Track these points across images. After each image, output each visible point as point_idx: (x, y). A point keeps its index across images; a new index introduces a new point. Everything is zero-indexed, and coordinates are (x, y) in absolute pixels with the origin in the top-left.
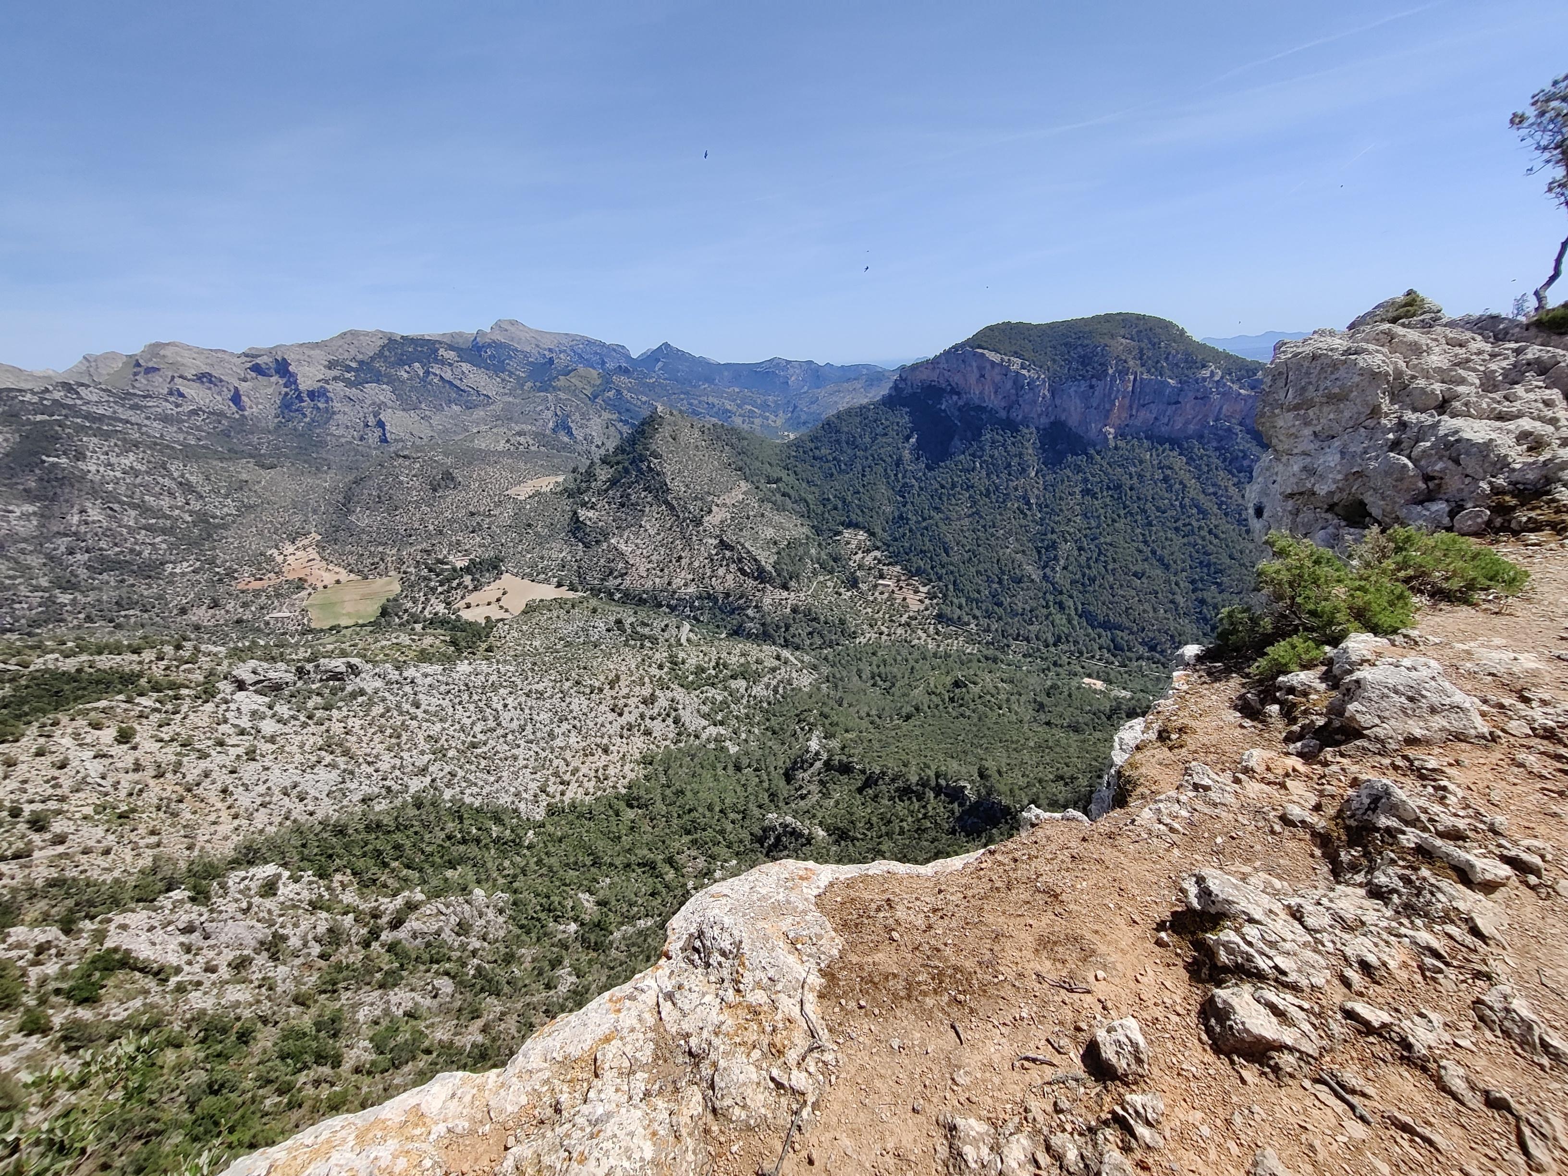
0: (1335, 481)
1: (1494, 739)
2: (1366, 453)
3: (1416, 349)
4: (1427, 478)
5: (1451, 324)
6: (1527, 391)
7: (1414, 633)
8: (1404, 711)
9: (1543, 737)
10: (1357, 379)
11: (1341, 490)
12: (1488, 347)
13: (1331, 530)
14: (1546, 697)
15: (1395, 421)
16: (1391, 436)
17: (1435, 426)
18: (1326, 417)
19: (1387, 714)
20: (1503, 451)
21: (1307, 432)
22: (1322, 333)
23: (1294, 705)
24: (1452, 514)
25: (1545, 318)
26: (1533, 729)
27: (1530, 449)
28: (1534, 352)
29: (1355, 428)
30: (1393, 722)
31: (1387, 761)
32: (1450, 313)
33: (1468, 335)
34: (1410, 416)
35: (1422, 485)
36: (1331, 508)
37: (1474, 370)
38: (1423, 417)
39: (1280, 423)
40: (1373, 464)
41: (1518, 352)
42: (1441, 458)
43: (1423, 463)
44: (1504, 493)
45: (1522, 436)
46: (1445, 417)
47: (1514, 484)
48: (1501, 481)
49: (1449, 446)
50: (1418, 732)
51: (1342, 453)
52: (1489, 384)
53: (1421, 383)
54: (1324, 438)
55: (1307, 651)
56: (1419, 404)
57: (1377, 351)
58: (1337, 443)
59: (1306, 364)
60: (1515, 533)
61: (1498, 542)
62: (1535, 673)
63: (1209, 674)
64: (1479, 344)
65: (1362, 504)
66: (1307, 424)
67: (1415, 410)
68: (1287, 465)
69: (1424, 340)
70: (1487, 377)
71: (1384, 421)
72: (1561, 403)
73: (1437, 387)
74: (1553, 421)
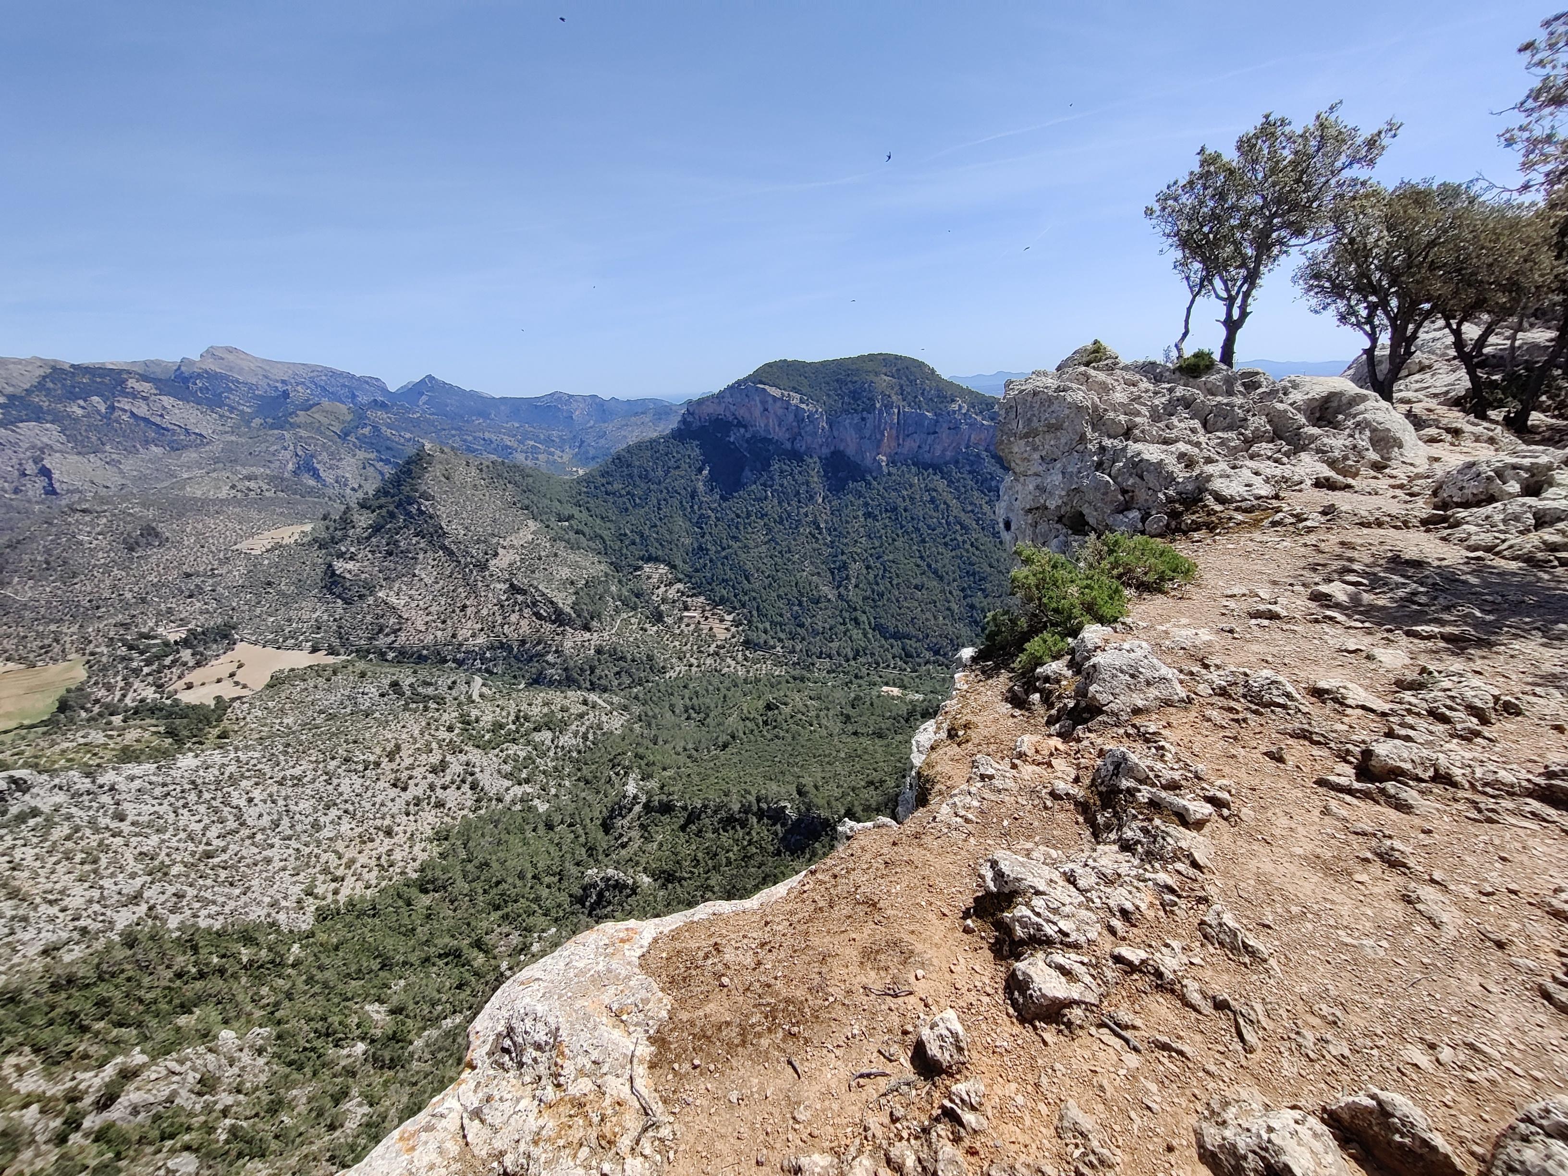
0: (1061, 497)
1: (1190, 701)
2: (1080, 472)
3: (1105, 388)
4: (1124, 492)
5: (1126, 368)
6: (1180, 421)
7: (1129, 621)
8: (1128, 686)
9: (1220, 695)
10: (1067, 411)
11: (1065, 504)
12: (1151, 387)
13: (1061, 538)
14: (1218, 662)
15: (1097, 446)
16: (1095, 458)
17: (1124, 449)
18: (1048, 443)
19: (1117, 691)
20: (1170, 469)
21: (1036, 456)
22: (1037, 373)
23: (1051, 692)
24: (1143, 520)
25: (1184, 365)
26: (1213, 689)
27: (1187, 466)
28: (1180, 391)
29: (1071, 450)
30: (1122, 697)
31: (1121, 731)
32: (1124, 360)
33: (1138, 377)
34: (1107, 442)
35: (1120, 498)
36: (1060, 520)
37: (1145, 405)
38: (1116, 442)
39: (1016, 449)
40: (1086, 482)
41: (1171, 390)
42: (1131, 475)
43: (1119, 479)
44: (1174, 502)
45: (1181, 456)
46: (1130, 442)
47: (1179, 493)
48: (1171, 492)
49: (1135, 465)
50: (1140, 703)
51: (1063, 473)
52: (1155, 417)
53: (1111, 414)
54: (1049, 460)
55: (1055, 644)
56: (1112, 432)
57: (1079, 389)
58: (1058, 465)
59: (1029, 399)
60: (1185, 533)
61: (1175, 540)
62: (1209, 644)
63: (983, 672)
64: (1145, 384)
65: (1081, 515)
66: (1035, 449)
67: (1110, 437)
68: (1024, 485)
69: (1109, 381)
70: (1154, 409)
71: (1089, 446)
72: (1202, 431)
73: (1122, 418)
74: (1198, 445)
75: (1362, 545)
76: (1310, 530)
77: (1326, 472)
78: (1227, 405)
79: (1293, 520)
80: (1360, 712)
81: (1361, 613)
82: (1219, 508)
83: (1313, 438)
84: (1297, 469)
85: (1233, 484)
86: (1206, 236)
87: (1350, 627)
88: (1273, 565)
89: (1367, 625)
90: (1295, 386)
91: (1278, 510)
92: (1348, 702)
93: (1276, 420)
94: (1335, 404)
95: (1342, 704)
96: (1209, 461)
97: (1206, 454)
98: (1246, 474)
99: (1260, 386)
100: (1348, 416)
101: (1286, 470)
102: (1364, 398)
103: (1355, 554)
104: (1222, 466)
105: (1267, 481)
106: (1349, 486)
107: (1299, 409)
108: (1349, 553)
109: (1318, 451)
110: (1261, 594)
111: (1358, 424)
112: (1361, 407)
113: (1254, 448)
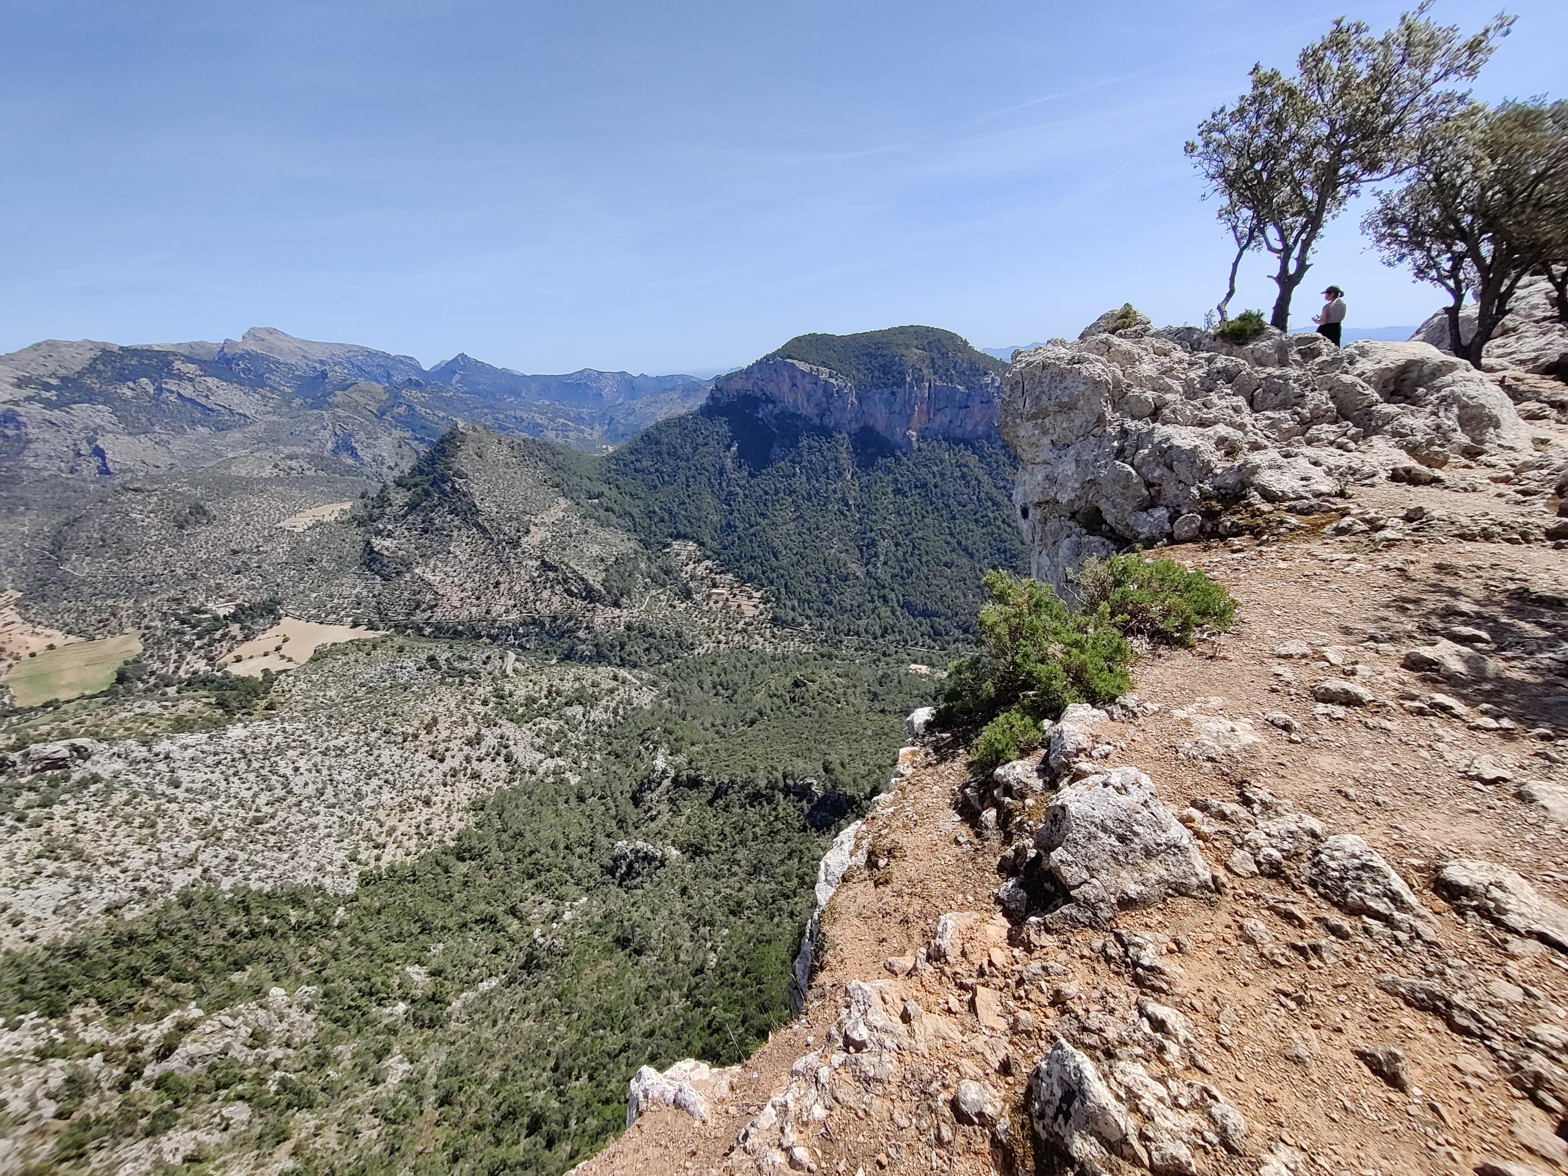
0: (1074, 490)
1: (1218, 887)
2: (1096, 461)
3: (1130, 359)
4: (1149, 485)
5: (1157, 335)
6: (1220, 398)
7: (1132, 700)
8: (1114, 856)
9: (1270, 876)
10: (1082, 388)
11: (1079, 498)
12: (1186, 357)
13: (1074, 538)
14: (1267, 794)
15: (1118, 429)
16: (1116, 444)
17: (1150, 433)
18: (1060, 425)
19: (1096, 863)
20: (1207, 457)
21: (1046, 441)
22: (1053, 342)
23: (1010, 814)
24: (1172, 520)
25: (1227, 330)
26: (1258, 864)
27: (1227, 454)
28: (1221, 361)
29: (1086, 435)
31: (1097, 945)
32: (1157, 325)
33: (1171, 344)
34: (1130, 424)
35: (1145, 492)
36: (1073, 516)
37: (1178, 378)
38: (1140, 424)
39: (1022, 433)
40: (1104, 472)
41: (1210, 361)
42: (1157, 465)
43: (1144, 470)
44: (1210, 498)
45: (1221, 441)
46: (1158, 425)
47: (1217, 488)
48: (1207, 487)
49: (1163, 452)
50: (1133, 890)
51: (1077, 461)
52: (1190, 393)
53: (1136, 391)
54: (1060, 446)
55: (1024, 733)
56: (1136, 412)
57: (1097, 360)
58: (1072, 451)
59: (1038, 373)
60: (1223, 538)
61: (1210, 548)
63: (936, 751)
64: (1179, 354)
65: (1098, 511)
66: (1045, 433)
67: (1133, 418)
68: (1032, 474)
69: (1136, 350)
70: (1188, 385)
71: (1109, 429)
72: (1247, 410)
73: (1150, 395)
74: (1241, 427)
75: (1467, 570)
76: (1391, 544)
77: (1406, 461)
78: (1279, 377)
79: (1365, 527)
80: (1534, 947)
81: (1488, 696)
82: (1266, 507)
83: (1389, 419)
84: (1367, 457)
85: (1286, 478)
86: (1258, 174)
87: (1478, 728)
88: (1343, 600)
89: (1506, 723)
90: (1364, 353)
91: (1344, 513)
92: (1512, 920)
93: (1341, 395)
94: (1414, 375)
95: (1498, 923)
96: (1255, 447)
97: (1252, 438)
98: (1302, 465)
99: (1319, 354)
100: (1430, 389)
101: (1354, 459)
102: (1452, 367)
103: (1460, 585)
104: (1272, 454)
105: (1329, 473)
106: (1437, 480)
107: (1368, 382)
108: (1450, 582)
109: (1395, 434)
110: (1331, 657)
111: (1443, 399)
112: (1448, 378)
113: (1313, 431)
